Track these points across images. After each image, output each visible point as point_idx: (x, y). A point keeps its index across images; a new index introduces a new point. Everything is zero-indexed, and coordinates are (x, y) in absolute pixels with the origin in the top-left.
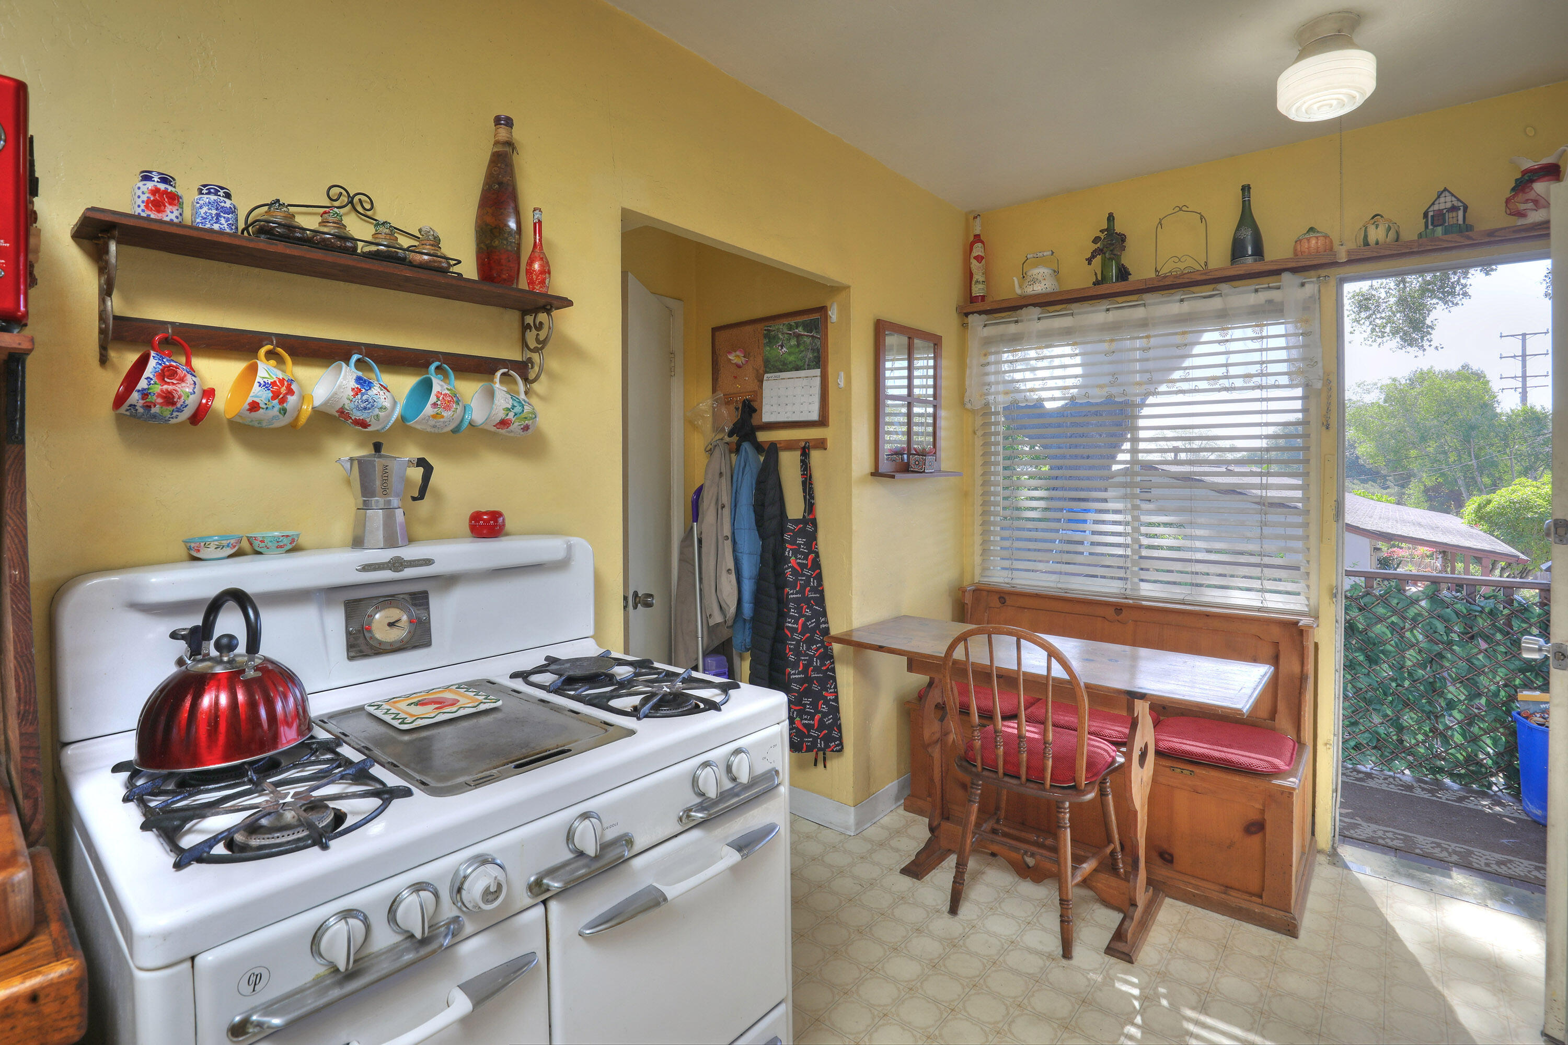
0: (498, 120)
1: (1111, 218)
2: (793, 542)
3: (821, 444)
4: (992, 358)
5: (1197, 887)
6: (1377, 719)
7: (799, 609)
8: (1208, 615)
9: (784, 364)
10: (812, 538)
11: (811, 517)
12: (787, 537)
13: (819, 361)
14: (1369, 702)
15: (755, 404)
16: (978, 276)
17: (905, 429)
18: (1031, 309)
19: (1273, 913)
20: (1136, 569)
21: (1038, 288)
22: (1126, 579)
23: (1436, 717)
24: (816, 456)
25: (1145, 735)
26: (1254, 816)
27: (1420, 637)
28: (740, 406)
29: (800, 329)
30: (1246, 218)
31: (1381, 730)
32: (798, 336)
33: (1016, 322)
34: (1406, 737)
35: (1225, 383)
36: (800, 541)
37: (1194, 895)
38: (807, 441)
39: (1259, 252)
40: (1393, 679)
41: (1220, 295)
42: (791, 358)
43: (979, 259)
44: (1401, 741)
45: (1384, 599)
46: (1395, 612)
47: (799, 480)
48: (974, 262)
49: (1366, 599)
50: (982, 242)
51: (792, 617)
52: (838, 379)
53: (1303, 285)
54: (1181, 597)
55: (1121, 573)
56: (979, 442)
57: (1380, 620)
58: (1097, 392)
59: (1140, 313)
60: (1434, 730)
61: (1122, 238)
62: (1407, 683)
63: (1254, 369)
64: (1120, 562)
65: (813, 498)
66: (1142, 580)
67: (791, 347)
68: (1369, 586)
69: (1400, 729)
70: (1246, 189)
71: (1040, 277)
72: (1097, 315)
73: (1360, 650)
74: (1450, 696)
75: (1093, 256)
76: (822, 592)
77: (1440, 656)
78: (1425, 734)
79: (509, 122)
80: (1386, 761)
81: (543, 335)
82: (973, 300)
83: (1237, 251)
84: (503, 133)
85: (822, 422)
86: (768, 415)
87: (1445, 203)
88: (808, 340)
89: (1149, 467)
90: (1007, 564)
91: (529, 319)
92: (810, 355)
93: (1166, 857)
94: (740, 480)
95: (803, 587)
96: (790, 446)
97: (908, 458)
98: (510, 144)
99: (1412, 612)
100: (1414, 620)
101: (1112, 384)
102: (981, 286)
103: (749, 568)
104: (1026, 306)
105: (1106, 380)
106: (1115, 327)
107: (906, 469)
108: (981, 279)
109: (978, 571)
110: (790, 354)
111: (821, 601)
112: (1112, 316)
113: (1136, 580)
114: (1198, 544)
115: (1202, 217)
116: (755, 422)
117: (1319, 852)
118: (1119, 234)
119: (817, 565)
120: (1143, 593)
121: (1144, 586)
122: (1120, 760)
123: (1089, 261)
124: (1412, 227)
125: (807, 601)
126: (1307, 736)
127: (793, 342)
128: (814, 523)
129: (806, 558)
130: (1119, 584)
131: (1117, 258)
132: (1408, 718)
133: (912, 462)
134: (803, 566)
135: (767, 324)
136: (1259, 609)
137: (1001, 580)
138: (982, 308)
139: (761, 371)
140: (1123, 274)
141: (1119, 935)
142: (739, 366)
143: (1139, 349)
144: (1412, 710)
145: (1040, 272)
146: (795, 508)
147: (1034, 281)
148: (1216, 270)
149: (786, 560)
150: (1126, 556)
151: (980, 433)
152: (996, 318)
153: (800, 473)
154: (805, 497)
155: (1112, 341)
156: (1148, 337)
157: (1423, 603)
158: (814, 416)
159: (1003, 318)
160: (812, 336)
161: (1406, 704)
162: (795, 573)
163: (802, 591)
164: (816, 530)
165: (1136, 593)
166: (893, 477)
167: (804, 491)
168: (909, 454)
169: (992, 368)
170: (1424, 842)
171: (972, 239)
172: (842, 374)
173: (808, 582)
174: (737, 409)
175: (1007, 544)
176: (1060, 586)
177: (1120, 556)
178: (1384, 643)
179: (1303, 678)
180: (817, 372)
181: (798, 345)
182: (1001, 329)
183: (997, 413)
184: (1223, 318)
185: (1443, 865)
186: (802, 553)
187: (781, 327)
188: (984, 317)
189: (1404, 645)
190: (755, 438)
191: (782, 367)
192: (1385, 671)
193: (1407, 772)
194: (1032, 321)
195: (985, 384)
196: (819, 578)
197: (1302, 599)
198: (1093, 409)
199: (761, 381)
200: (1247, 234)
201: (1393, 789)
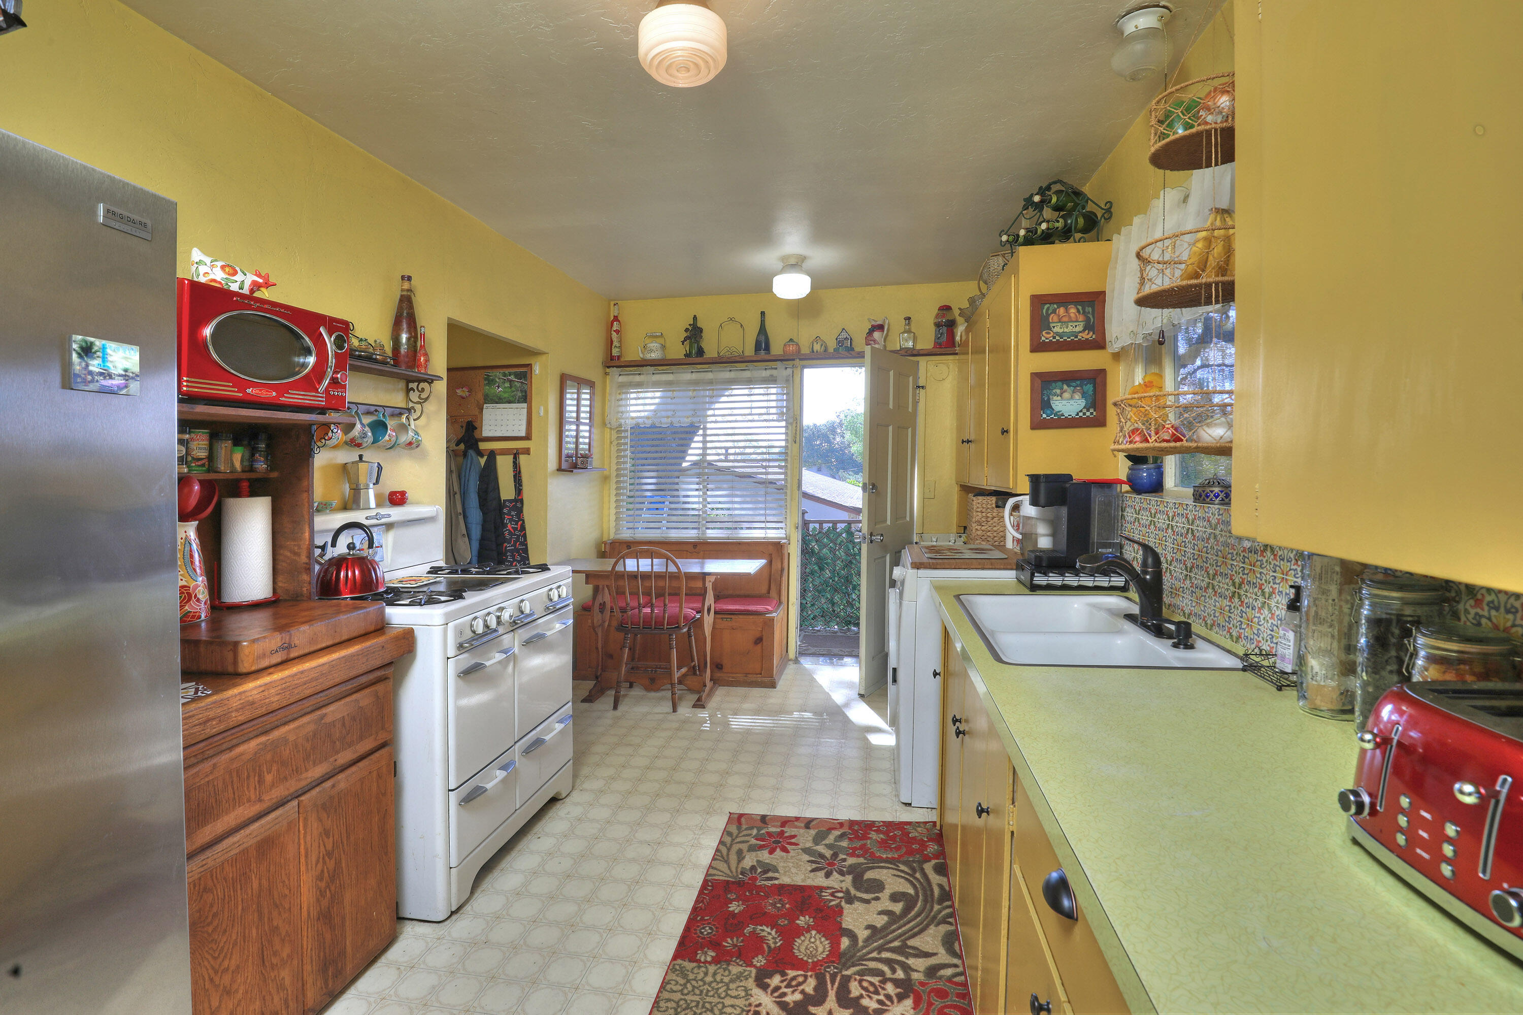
0: (403, 277)
1: (695, 318)
2: (509, 514)
3: (527, 451)
4: (623, 396)
5: (733, 678)
6: (823, 601)
7: (513, 556)
8: (740, 543)
9: (500, 399)
10: (520, 511)
11: (520, 498)
12: (505, 511)
13: (525, 398)
14: (819, 592)
15: (476, 424)
16: (615, 343)
17: (574, 440)
18: (649, 368)
19: (766, 680)
20: (704, 522)
21: (654, 356)
22: (699, 528)
23: (849, 595)
24: (522, 458)
25: (710, 599)
26: (758, 635)
27: (843, 554)
28: (465, 426)
29: (512, 376)
30: (763, 330)
31: (825, 606)
32: (511, 381)
33: (640, 374)
34: (836, 609)
35: (750, 418)
36: (513, 513)
37: (732, 681)
38: (517, 449)
39: (767, 348)
40: (830, 578)
41: (749, 370)
42: (506, 395)
43: (617, 332)
44: (834, 611)
45: (827, 534)
46: (832, 541)
47: (511, 474)
48: (614, 334)
49: (819, 535)
50: (619, 321)
51: (509, 561)
52: (539, 410)
53: (786, 368)
54: (726, 536)
55: (695, 525)
56: (614, 449)
57: (825, 546)
58: (686, 420)
59: (710, 376)
60: (848, 602)
61: (701, 330)
62: (836, 579)
63: (763, 411)
64: (695, 519)
65: (521, 486)
66: (708, 528)
67: (505, 387)
68: (821, 527)
69: (833, 604)
70: (763, 313)
71: (654, 349)
72: (687, 375)
73: (816, 564)
74: (855, 583)
75: (685, 340)
76: (526, 545)
77: (851, 562)
78: (844, 605)
79: (409, 278)
80: (827, 623)
81: (424, 396)
82: (612, 358)
83: (758, 347)
84: (406, 285)
85: (528, 437)
86: (486, 433)
87: (844, 335)
88: (518, 385)
89: (710, 463)
90: (631, 525)
91: (411, 385)
92: (519, 394)
93: (718, 666)
94: (467, 474)
95: (515, 542)
96: (504, 452)
97: (576, 459)
98: (410, 290)
99: (839, 541)
100: (840, 544)
101: (693, 416)
102: (617, 350)
103: (476, 532)
104: (647, 366)
105: (690, 413)
106: (696, 383)
107: (575, 466)
108: (618, 345)
109: (612, 531)
110: (505, 392)
111: (526, 550)
112: (694, 376)
113: (704, 528)
114: (736, 506)
115: (742, 325)
116: (476, 434)
117: (790, 660)
118: (699, 328)
119: (523, 528)
120: (708, 535)
121: (709, 531)
122: (698, 616)
123: (683, 343)
124: (832, 345)
125: (517, 551)
126: (784, 599)
127: (507, 385)
128: (522, 501)
129: (517, 524)
130: (695, 531)
131: (698, 342)
132: (837, 598)
133: (579, 462)
134: (515, 529)
135: (487, 371)
136: (764, 538)
137: (628, 535)
138: (618, 364)
139: (481, 402)
140: (701, 352)
141: (699, 700)
142: (463, 398)
143: (708, 396)
144: (838, 593)
145: (654, 345)
146: (507, 492)
147: (651, 351)
148: (748, 356)
149: (505, 525)
150: (699, 515)
151: (615, 443)
152: (627, 371)
153: (512, 470)
154: (515, 486)
155: (694, 390)
156: (713, 390)
157: (844, 535)
158: (523, 434)
159: (631, 371)
160: (522, 382)
161: (836, 591)
162: (510, 533)
163: (514, 545)
164: (522, 506)
165: (704, 536)
166: (572, 471)
167: (515, 481)
168: (577, 457)
169: (623, 403)
170: (835, 650)
171: (612, 318)
172: (542, 408)
173: (518, 539)
174: (462, 427)
175: (631, 513)
176: (663, 535)
177: (696, 515)
178: (826, 559)
179: (782, 570)
180: (525, 405)
181: (511, 387)
182: (630, 378)
183: (627, 431)
184: (749, 382)
185: (841, 657)
186: (515, 521)
187: (498, 373)
188: (620, 369)
189: (836, 558)
190: (478, 447)
191: (499, 400)
192: (828, 574)
193: (836, 627)
194: (647, 375)
195: (618, 412)
196: (525, 536)
197: (783, 531)
198: (683, 430)
199: (482, 409)
200: (763, 338)
201: (828, 634)
